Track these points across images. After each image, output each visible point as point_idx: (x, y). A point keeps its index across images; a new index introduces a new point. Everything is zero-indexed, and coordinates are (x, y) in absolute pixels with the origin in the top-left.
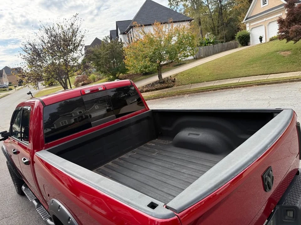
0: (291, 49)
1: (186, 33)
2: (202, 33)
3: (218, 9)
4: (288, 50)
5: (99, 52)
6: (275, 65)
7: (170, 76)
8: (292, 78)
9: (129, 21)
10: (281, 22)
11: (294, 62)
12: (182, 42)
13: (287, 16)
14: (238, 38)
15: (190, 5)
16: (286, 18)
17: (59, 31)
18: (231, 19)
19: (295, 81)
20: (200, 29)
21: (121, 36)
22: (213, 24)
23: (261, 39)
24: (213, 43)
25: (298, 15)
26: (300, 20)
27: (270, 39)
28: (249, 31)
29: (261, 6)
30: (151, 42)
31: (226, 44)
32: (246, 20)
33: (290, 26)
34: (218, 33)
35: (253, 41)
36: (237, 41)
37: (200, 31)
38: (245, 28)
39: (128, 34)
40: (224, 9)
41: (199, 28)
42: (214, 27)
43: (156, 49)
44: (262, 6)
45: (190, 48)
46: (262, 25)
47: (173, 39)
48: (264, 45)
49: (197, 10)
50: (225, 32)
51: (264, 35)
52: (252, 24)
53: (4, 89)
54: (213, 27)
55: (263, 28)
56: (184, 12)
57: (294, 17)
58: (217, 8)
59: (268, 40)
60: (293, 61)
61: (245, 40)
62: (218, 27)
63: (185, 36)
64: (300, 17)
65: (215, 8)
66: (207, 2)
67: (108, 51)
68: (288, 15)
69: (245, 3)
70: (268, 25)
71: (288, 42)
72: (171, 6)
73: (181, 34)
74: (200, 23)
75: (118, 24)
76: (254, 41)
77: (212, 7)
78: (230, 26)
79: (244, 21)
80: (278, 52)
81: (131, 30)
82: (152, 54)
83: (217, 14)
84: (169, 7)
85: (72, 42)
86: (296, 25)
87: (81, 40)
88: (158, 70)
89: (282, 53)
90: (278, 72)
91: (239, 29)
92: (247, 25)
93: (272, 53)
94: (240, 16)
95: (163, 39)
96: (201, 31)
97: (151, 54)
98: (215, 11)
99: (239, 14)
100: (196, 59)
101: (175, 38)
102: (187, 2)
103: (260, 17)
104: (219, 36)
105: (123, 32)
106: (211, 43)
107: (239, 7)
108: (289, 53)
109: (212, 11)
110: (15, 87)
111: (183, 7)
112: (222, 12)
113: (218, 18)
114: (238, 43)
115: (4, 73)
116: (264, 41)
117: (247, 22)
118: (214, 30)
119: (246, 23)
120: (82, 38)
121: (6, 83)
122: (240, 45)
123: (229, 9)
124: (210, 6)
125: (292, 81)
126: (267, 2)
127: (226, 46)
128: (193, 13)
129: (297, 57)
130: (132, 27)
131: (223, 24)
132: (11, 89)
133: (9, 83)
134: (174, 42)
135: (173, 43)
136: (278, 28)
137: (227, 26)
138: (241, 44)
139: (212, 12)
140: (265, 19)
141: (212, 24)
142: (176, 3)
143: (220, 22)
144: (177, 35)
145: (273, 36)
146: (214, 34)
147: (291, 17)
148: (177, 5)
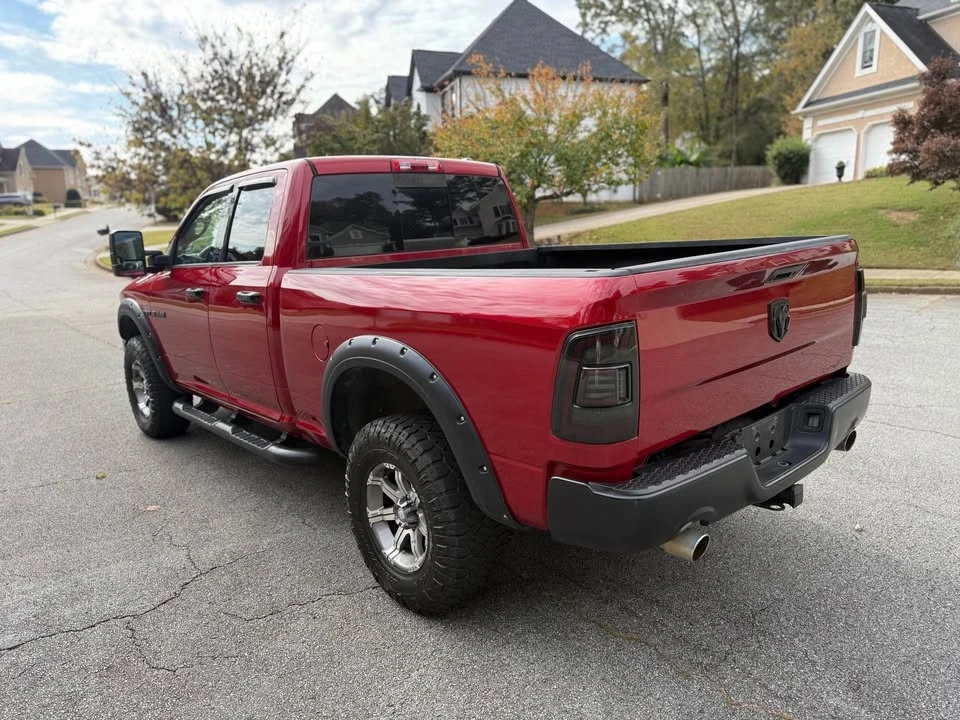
0: (921, 208)
1: (624, 112)
2: (666, 129)
3: (729, 62)
4: (911, 209)
5: (349, 132)
6: (867, 244)
7: (559, 237)
8: (908, 283)
9: (451, 57)
10: (902, 122)
11: (921, 244)
12: (611, 136)
13: (922, 109)
14: (775, 158)
15: (643, 39)
16: (919, 113)
17: (240, 49)
18: (761, 100)
19: (914, 292)
20: (662, 116)
21: (419, 98)
22: (707, 107)
23: (841, 169)
24: (696, 164)
25: (951, 108)
26: (955, 125)
27: (869, 172)
28: (809, 143)
29: (854, 73)
30: (520, 120)
31: (735, 171)
32: (806, 106)
33: (925, 137)
34: (718, 137)
35: (817, 174)
36: (771, 168)
37: (661, 124)
38: (800, 131)
39: (444, 94)
40: (744, 66)
41: (659, 114)
42: (707, 116)
43: (531, 143)
44: (859, 72)
45: (631, 160)
46: (850, 130)
47: (583, 123)
48: (845, 186)
49: (663, 57)
50: (737, 139)
51: (853, 161)
52: (821, 123)
53: (17, 209)
54: (703, 116)
55: (851, 139)
56: (624, 57)
57: (941, 113)
58: (724, 60)
59: (860, 176)
60: (919, 240)
61: (795, 168)
62: (720, 119)
63: (622, 123)
64: (956, 116)
65: (719, 60)
66: (696, 37)
67: (377, 132)
68: (925, 104)
69: (810, 59)
70: (868, 132)
71: (912, 182)
72: (584, 32)
73: (610, 111)
74: (665, 99)
75: (419, 58)
76: (822, 173)
77: (710, 57)
78: (756, 122)
79: (799, 109)
80: (883, 212)
81: (457, 81)
82: (516, 157)
83: (722, 78)
84: (579, 32)
85: (275, 87)
86: (942, 138)
87: (303, 86)
88: (527, 211)
89: (894, 216)
90: (873, 265)
91: (780, 133)
92: (807, 124)
93: (865, 211)
94: (792, 96)
95: (556, 117)
96: (667, 121)
97: (514, 156)
98: (716, 69)
99: (789, 88)
100: (639, 202)
101: (590, 124)
102: (636, 28)
103: (846, 104)
104: (719, 147)
105: (428, 85)
106: (691, 164)
107: (792, 66)
108: (913, 217)
109: (707, 65)
110: (56, 207)
111: (620, 42)
112: (737, 74)
113: (722, 90)
114: (771, 175)
115: (22, 161)
116: (848, 175)
117: (810, 112)
118: (705, 129)
119: (805, 117)
120: (307, 79)
121: (24, 192)
122: (776, 179)
123: (760, 70)
124: (704, 50)
125: (904, 290)
126: (875, 62)
127: (734, 177)
128: (649, 66)
129: (932, 230)
130: (458, 74)
131: (736, 112)
132: (40, 214)
133: (36, 194)
134: (586, 134)
135: (582, 136)
136: (893, 140)
137: (746, 120)
138: (779, 175)
139: (709, 70)
140: (860, 114)
141: (702, 108)
142: (603, 26)
143: (728, 103)
144: (599, 113)
145: (878, 167)
146: (704, 139)
147: (931, 112)
148: (604, 31)
